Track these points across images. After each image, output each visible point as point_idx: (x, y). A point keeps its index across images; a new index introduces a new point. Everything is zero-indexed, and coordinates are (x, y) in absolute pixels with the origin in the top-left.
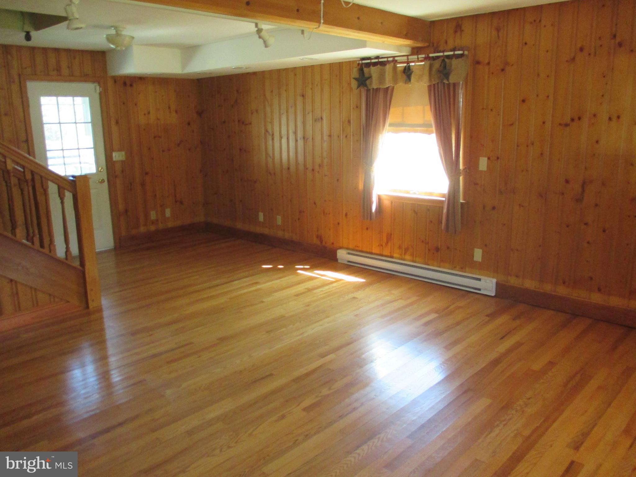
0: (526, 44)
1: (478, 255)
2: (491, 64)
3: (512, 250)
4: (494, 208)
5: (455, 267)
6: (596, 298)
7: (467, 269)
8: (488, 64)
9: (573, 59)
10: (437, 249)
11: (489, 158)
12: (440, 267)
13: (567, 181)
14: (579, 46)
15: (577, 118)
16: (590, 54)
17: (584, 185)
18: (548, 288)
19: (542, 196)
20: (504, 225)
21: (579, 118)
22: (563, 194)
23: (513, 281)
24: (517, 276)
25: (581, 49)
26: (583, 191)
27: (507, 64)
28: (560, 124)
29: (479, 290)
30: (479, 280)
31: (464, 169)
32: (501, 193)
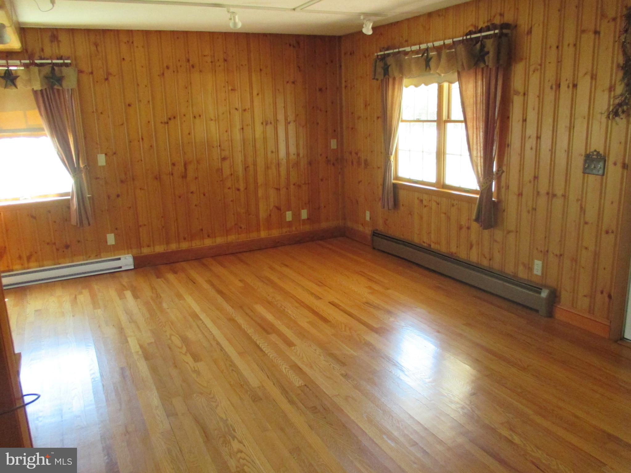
0: (124, 59)
1: (111, 239)
2: (94, 73)
3: (141, 226)
4: (118, 196)
5: (89, 257)
6: (208, 242)
7: (102, 254)
8: (92, 73)
9: (163, 74)
10: (67, 247)
11: (106, 154)
12: (73, 262)
13: (174, 164)
14: (165, 65)
15: (172, 118)
16: (174, 72)
17: (185, 164)
18: (173, 247)
19: (157, 179)
20: (130, 207)
21: (174, 118)
22: (172, 174)
23: (146, 251)
24: (148, 246)
25: (168, 67)
26: (186, 169)
27: (109, 74)
28: (162, 123)
29: (120, 267)
30: (119, 259)
31: (84, 167)
32: (122, 181)
